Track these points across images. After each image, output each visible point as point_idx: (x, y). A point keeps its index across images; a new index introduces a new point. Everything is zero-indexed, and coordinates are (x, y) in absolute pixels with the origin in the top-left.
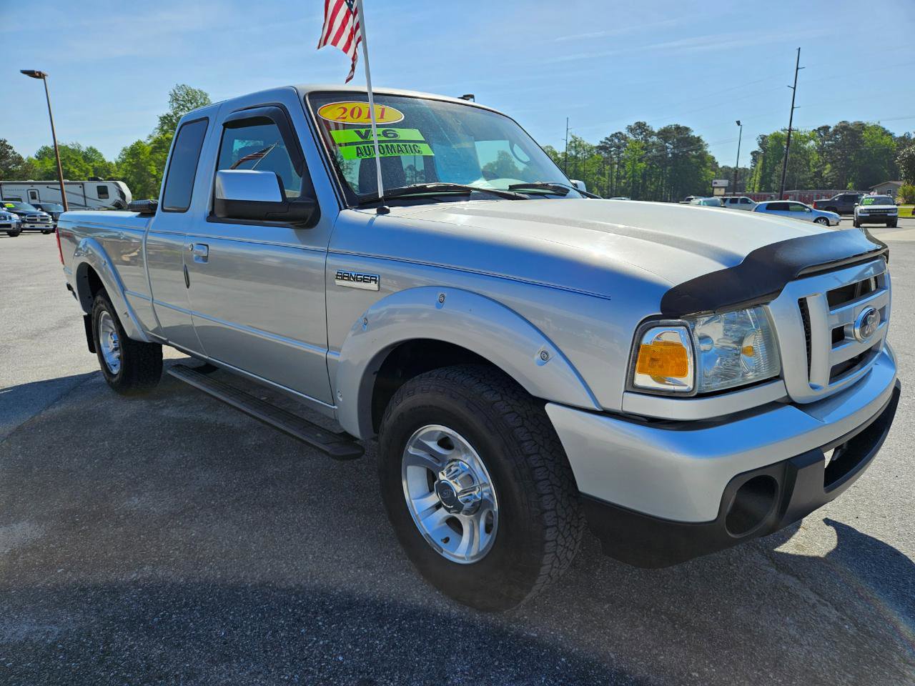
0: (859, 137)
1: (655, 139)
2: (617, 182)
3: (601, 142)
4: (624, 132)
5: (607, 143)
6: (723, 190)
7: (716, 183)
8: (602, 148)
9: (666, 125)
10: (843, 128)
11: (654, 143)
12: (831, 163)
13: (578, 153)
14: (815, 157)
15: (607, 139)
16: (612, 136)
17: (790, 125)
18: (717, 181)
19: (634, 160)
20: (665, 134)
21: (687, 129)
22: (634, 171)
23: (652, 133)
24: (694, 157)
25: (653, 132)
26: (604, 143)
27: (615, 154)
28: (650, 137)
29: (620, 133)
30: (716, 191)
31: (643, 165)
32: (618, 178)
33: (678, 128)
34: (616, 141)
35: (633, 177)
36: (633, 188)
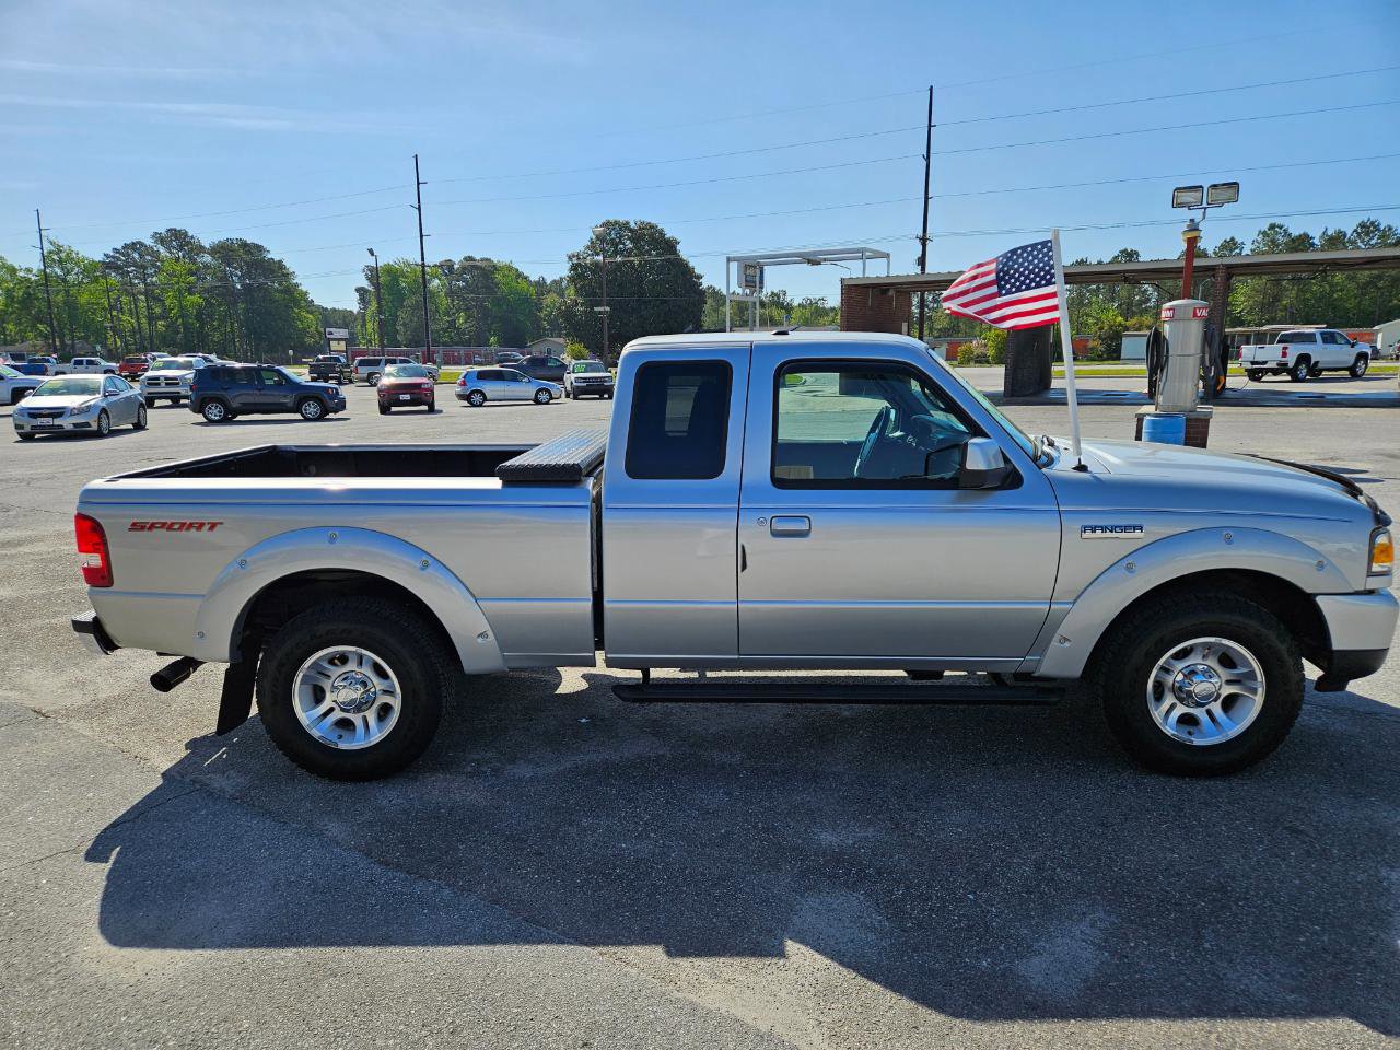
0: (493, 279)
1: (208, 258)
2: (149, 324)
3: (106, 255)
4: (149, 242)
5: (118, 259)
6: (343, 343)
7: (331, 333)
8: (110, 265)
9: (223, 238)
10: (470, 265)
11: (207, 266)
12: (465, 310)
13: (68, 273)
14: (444, 302)
15: (115, 250)
16: (126, 246)
17: (423, 259)
18: (332, 330)
19: (179, 290)
20: (224, 251)
21: (259, 248)
22: (181, 308)
23: (201, 249)
24: (277, 290)
25: (202, 247)
26: (113, 257)
27: (136, 278)
28: (197, 255)
29: (139, 243)
30: (334, 344)
31: (196, 298)
32: (151, 319)
33: (244, 245)
34: (136, 256)
35: (182, 316)
36: (185, 336)
